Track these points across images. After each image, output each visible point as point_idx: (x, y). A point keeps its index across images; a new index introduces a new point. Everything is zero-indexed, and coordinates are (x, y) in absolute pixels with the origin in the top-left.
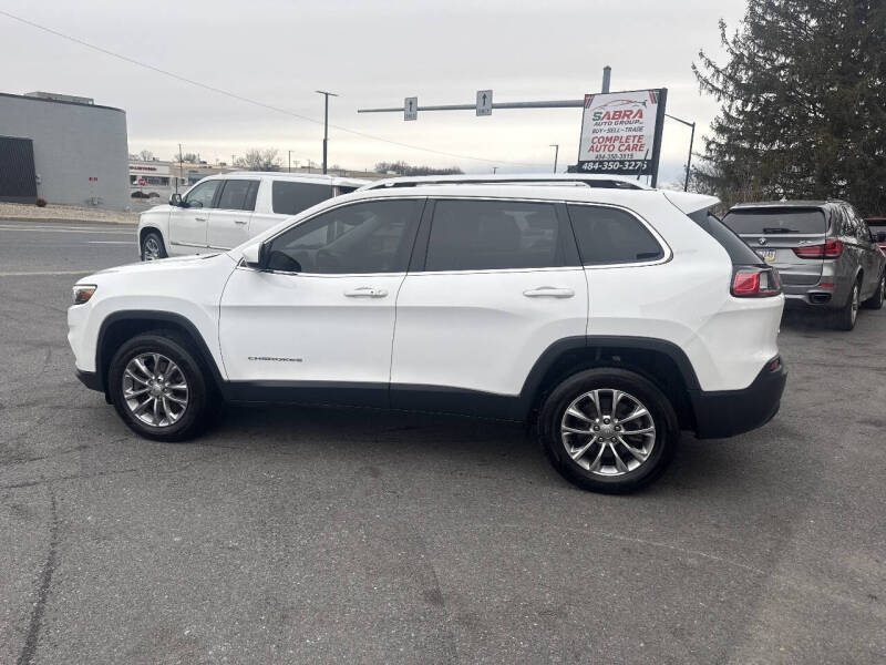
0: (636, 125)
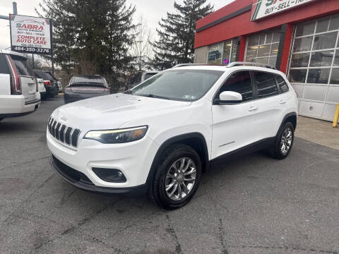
0: (41, 33)
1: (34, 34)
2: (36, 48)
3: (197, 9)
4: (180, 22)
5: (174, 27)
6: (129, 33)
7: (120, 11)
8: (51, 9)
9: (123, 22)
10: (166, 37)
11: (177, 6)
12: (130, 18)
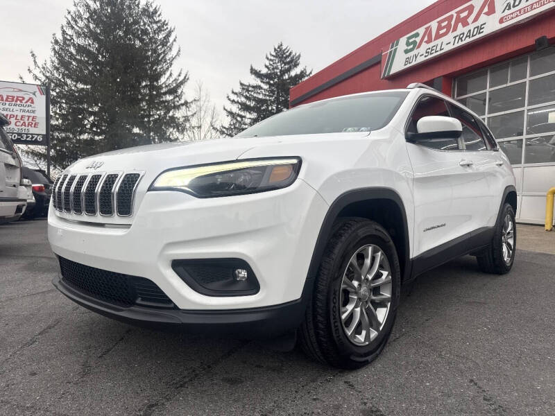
0: (30, 108)
1: (17, 111)
2: (19, 134)
3: (286, 77)
4: (261, 97)
5: (252, 104)
6: (179, 114)
7: (163, 80)
8: (47, 77)
9: (169, 98)
10: (239, 119)
11: (255, 72)
12: (179, 91)
